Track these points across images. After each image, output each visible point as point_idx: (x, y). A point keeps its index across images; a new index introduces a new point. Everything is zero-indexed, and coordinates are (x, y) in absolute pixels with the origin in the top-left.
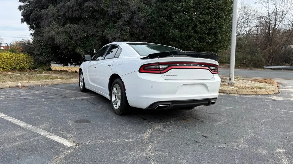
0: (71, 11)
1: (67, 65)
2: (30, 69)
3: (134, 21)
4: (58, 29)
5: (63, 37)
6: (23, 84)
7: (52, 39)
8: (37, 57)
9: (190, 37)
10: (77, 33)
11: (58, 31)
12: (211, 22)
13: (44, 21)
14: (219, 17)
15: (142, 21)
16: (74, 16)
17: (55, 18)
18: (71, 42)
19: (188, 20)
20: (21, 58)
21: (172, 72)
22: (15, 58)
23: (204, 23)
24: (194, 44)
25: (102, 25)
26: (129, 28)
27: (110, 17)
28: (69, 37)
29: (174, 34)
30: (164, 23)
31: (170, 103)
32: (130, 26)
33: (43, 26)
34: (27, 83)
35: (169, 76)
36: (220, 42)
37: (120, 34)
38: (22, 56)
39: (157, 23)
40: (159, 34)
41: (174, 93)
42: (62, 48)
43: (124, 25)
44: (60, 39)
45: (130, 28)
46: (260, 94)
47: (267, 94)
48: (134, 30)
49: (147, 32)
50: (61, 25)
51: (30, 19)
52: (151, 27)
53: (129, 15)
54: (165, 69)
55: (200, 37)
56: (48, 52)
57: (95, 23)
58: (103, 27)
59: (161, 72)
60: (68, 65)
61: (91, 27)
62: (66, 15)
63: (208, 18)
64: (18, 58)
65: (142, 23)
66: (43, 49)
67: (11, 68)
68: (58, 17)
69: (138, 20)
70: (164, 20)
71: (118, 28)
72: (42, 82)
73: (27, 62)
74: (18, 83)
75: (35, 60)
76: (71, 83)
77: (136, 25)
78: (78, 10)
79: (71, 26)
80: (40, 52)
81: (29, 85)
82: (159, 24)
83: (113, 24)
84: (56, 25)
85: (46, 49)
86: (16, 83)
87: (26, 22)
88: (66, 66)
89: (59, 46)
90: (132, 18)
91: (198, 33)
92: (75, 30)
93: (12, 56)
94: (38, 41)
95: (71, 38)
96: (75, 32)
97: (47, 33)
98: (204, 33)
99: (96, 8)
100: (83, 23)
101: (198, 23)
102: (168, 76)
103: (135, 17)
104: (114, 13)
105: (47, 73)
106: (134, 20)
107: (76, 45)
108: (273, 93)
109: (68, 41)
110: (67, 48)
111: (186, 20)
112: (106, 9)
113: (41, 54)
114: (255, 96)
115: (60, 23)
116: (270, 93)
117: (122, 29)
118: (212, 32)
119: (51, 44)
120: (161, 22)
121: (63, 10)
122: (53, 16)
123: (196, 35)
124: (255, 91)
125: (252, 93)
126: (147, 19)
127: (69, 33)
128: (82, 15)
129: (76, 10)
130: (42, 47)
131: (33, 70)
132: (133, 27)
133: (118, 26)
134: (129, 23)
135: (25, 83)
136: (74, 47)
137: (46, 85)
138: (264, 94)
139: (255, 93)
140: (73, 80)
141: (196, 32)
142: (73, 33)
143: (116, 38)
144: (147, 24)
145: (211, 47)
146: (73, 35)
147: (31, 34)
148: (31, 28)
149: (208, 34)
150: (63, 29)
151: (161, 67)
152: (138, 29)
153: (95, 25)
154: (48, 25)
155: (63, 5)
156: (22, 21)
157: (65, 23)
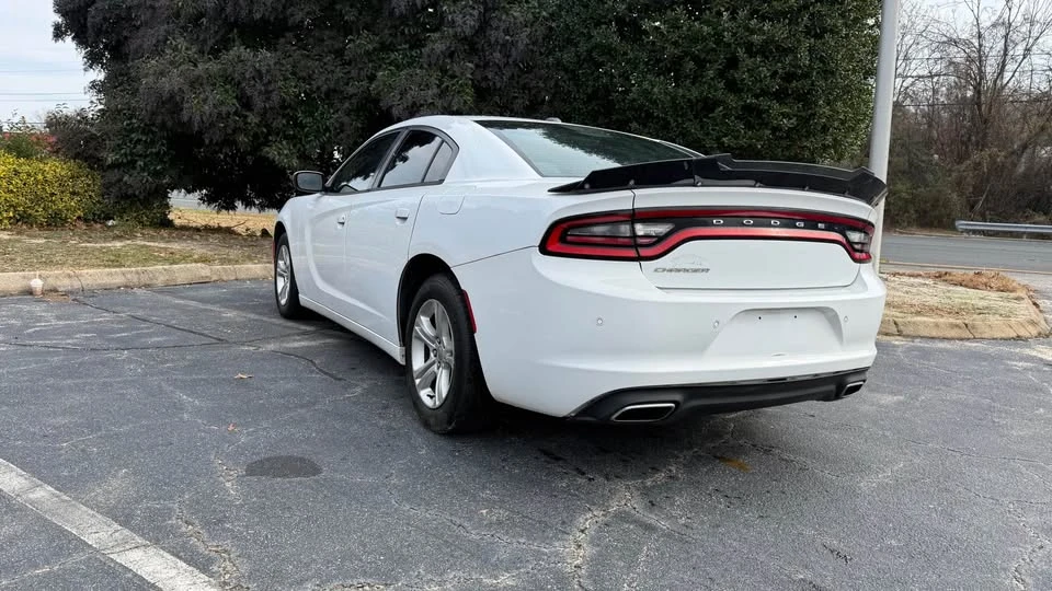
1: (230, 207)
2: (86, 221)
3: (493, 40)
4: (195, 66)
5: (216, 96)
6: (52, 282)
7: (173, 103)
8: (113, 176)
9: (708, 106)
10: (270, 82)
11: (196, 73)
12: (792, 51)
13: (140, 33)
14: (824, 31)
15: (523, 38)
16: (258, 16)
17: (182, 22)
18: (246, 117)
19: (704, 39)
20: (49, 177)
21: (691, 253)
22: (29, 175)
23: (766, 50)
24: (726, 136)
25: (368, 53)
26: (470, 65)
27: (398, 23)
28: (236, 97)
29: (646, 93)
30: (609, 51)
31: (678, 397)
32: (476, 60)
33: (136, 51)
34: (69, 276)
35: (679, 270)
36: (825, 129)
37: (436, 91)
38: (55, 168)
39: (583, 48)
40: (589, 91)
42: (211, 141)
43: (451, 55)
44: (203, 107)
45: (477, 66)
46: (985, 336)
47: (1014, 335)
48: (490, 77)
49: (541, 85)
50: (207, 49)
51: (89, 24)
52: (558, 63)
53: (471, 15)
54: (660, 239)
55: (748, 108)
56: (158, 154)
57: (338, 45)
58: (370, 61)
59: (644, 252)
60: (234, 208)
61: (325, 60)
62: (228, 10)
63: (780, 32)
64: (40, 177)
65: (521, 46)
66: (139, 141)
67: (11, 214)
68: (196, 19)
69: (508, 38)
70: (609, 35)
71: (429, 65)
72: (129, 276)
73: (74, 193)
74: (30, 279)
75: (107, 186)
76: (244, 280)
77: (497, 55)
79: (246, 53)
80: (125, 154)
81: (76, 284)
82: (589, 52)
83: (411, 48)
84: (187, 49)
85: (148, 145)
86: (24, 277)
87: (73, 39)
88: (227, 209)
89: (200, 133)
90: (484, 25)
91: (742, 90)
92: (259, 72)
93: (15, 170)
94: (119, 111)
95: (246, 103)
96: (261, 78)
97: (151, 79)
98: (764, 93)
100: (293, 45)
101: (741, 52)
102: (671, 271)
103: (494, 23)
105: (152, 239)
106: (493, 35)
107: (265, 130)
108: (1034, 332)
109: (236, 113)
110: (229, 141)
111: (695, 38)
113: (132, 164)
114: (967, 344)
115: (205, 41)
116: (1023, 333)
117: (444, 71)
118: (796, 89)
119: (170, 124)
120: (596, 46)
122: (178, 15)
123: (731, 100)
124: (966, 325)
125: (953, 333)
126: (541, 31)
127: (239, 83)
128: (289, 12)
130: (133, 136)
131: (99, 226)
132: (486, 65)
133: (429, 56)
134: (471, 45)
135: (61, 277)
136: (256, 136)
137: (147, 286)
138: (1003, 335)
139: (966, 334)
140: (250, 266)
141: (733, 87)
142: (252, 82)
143: (422, 105)
144: (541, 54)
145: (788, 148)
146: (254, 91)
147: (94, 85)
148: (93, 59)
149: (780, 96)
150: (214, 67)
151: (640, 229)
152: (507, 73)
153: (339, 53)
154: (157, 50)
156: (58, 33)
157: (225, 44)
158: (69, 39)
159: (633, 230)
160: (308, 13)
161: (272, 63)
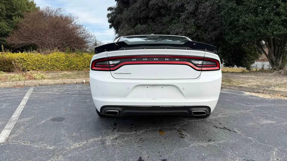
0: (139, 11)
3: (200, 12)
6: (88, 81)
10: (145, 32)
15: (208, 10)
16: (142, 17)
17: (127, 21)
21: (125, 68)
24: (275, 31)
25: (168, 21)
26: (194, 20)
27: (175, 12)
31: (120, 109)
32: (195, 18)
35: (122, 74)
37: (183, 28)
40: (229, 22)
41: (125, 96)
43: (188, 18)
48: (199, 22)
50: (132, 26)
52: (222, 16)
53: (193, 6)
54: (117, 65)
58: (169, 23)
59: (111, 69)
62: (136, 16)
65: (208, 12)
68: (130, 20)
69: (204, 10)
77: (201, 16)
78: (145, 10)
79: (140, 26)
82: (228, 10)
84: (128, 27)
86: (82, 80)
90: (196, 9)
92: (142, 30)
96: (143, 32)
99: (160, 5)
100: (152, 22)
102: (119, 74)
103: (200, 7)
104: (177, 6)
106: (199, 10)
112: (169, 4)
117: (186, 23)
121: (133, 12)
122: (126, 19)
126: (216, 6)
128: (149, 14)
129: (143, 10)
132: (198, 19)
133: (181, 19)
134: (194, 14)
143: (179, 33)
144: (216, 13)
151: (111, 62)
152: (205, 20)
155: (133, 8)
156: (111, 27)
157: (136, 24)
158: (112, 28)
159: (109, 63)
160: (154, 14)
161: (145, 28)
